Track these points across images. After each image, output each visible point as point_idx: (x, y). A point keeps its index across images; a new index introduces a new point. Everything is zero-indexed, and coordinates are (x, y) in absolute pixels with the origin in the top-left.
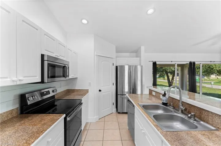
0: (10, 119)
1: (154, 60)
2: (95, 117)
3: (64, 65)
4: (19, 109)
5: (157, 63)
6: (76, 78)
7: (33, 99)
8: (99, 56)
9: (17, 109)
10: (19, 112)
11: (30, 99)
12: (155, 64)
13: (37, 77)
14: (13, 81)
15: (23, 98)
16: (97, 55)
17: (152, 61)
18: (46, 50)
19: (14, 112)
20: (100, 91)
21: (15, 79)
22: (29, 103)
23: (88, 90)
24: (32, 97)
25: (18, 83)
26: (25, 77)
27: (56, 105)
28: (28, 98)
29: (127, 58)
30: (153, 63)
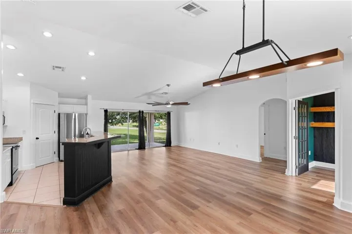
2: (32, 164)
5: (109, 111)
8: (36, 104)
12: (106, 111)
16: (33, 103)
17: (104, 109)
23: (22, 137)
29: (72, 105)
30: (105, 111)
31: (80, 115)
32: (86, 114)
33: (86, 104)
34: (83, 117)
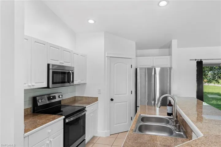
0: (26, 115)
1: (199, 58)
3: (68, 71)
4: (32, 109)
5: (204, 62)
6: (85, 84)
7: (42, 101)
8: (110, 57)
9: (31, 108)
10: (32, 111)
11: (39, 101)
12: (200, 64)
13: (44, 83)
14: (29, 86)
15: (34, 100)
16: (107, 56)
17: (196, 60)
18: (51, 60)
19: (29, 111)
20: (112, 100)
21: (30, 85)
22: (39, 104)
23: (98, 97)
24: (41, 99)
25: (32, 87)
26: (36, 83)
27: (62, 111)
28: (38, 100)
29: (152, 57)
30: (197, 62)
31: (163, 70)
32: (171, 68)
33: (170, 54)
34: (166, 73)
